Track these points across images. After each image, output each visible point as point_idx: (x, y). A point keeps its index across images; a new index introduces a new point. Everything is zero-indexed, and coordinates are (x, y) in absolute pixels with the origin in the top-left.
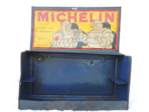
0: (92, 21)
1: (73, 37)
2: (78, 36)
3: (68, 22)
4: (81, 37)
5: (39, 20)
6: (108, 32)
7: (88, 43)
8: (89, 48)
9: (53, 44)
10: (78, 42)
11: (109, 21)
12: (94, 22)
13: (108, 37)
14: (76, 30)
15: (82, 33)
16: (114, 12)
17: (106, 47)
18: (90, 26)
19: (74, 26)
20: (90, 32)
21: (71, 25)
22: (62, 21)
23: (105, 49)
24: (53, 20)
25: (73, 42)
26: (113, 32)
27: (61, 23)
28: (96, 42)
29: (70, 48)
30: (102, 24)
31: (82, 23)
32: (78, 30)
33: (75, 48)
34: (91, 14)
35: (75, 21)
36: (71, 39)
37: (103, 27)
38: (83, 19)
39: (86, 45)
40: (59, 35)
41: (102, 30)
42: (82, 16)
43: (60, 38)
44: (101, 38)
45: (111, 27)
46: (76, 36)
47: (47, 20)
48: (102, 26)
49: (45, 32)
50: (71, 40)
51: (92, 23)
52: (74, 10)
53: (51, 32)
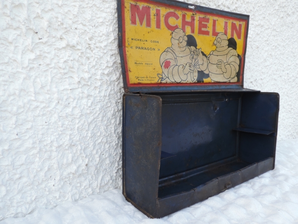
0: (215, 34)
1: (190, 62)
2: (197, 60)
3: (182, 31)
4: (200, 62)
5: (134, 22)
6: (233, 55)
7: (210, 74)
8: (212, 81)
9: (163, 75)
10: (199, 72)
11: (235, 37)
12: (218, 37)
13: (233, 63)
14: (193, 48)
15: (201, 54)
16: (241, 23)
17: (230, 79)
18: (212, 43)
19: (191, 42)
20: (211, 53)
21: (186, 38)
22: (172, 29)
23: (230, 83)
24: (158, 26)
25: (190, 71)
26: (239, 56)
27: (170, 32)
28: (219, 71)
29: (189, 82)
30: (227, 42)
31: (202, 36)
32: (196, 48)
33: (195, 83)
34: (214, 22)
35: (193, 31)
36: (188, 65)
37: (227, 47)
38: (203, 29)
39: (208, 76)
40: (169, 56)
41: (226, 52)
42: (203, 23)
43: (172, 63)
44: (225, 64)
45: (237, 46)
46: (194, 60)
47: (149, 25)
48: (227, 44)
49: (145, 49)
50: (187, 67)
51: (215, 37)
52: (191, 10)
53: (156, 49)
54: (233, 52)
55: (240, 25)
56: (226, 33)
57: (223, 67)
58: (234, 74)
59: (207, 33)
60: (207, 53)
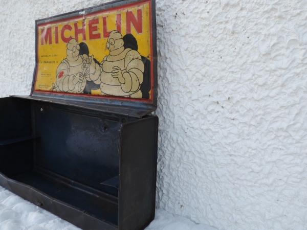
0: (107, 34)
1: (81, 71)
2: (88, 69)
3: (75, 40)
4: (92, 70)
5: (42, 44)
6: (133, 59)
7: (102, 84)
8: (102, 94)
9: (56, 84)
10: (87, 81)
11: (134, 32)
12: (110, 37)
13: (133, 70)
14: (85, 56)
15: (93, 62)
16: (141, 7)
17: (131, 93)
18: (104, 47)
20: (105, 59)
21: (79, 47)
22: (66, 40)
23: (130, 98)
25: (80, 81)
26: (143, 58)
27: (66, 44)
28: (115, 82)
29: (75, 92)
30: (122, 41)
31: (93, 41)
32: (88, 56)
33: (81, 94)
34: (104, 19)
35: (85, 38)
36: (78, 75)
37: (123, 48)
38: (94, 33)
39: (98, 86)
40: (63, 67)
41: (123, 55)
42: (93, 25)
44: (123, 72)
45: (138, 44)
46: (85, 69)
48: (123, 45)
49: (49, 62)
50: (78, 77)
52: (82, 16)
53: (56, 62)
54: (132, 53)
55: (139, 12)
56: (119, 30)
57: (120, 76)
58: (136, 86)
59: (98, 36)
60: (99, 60)
